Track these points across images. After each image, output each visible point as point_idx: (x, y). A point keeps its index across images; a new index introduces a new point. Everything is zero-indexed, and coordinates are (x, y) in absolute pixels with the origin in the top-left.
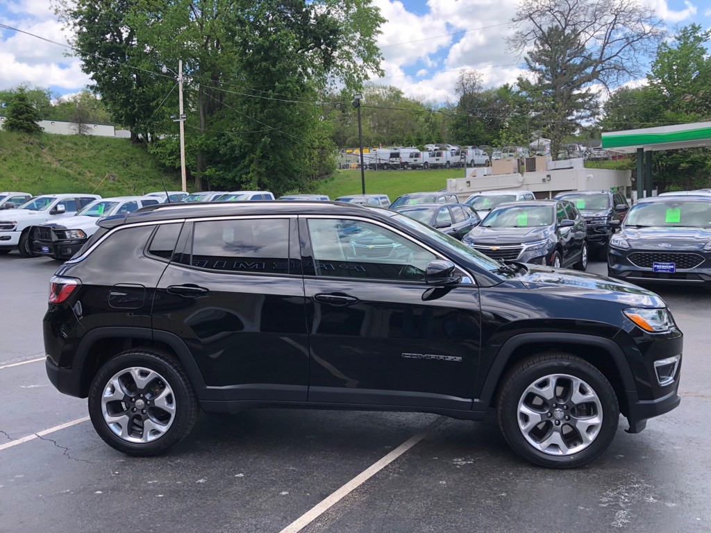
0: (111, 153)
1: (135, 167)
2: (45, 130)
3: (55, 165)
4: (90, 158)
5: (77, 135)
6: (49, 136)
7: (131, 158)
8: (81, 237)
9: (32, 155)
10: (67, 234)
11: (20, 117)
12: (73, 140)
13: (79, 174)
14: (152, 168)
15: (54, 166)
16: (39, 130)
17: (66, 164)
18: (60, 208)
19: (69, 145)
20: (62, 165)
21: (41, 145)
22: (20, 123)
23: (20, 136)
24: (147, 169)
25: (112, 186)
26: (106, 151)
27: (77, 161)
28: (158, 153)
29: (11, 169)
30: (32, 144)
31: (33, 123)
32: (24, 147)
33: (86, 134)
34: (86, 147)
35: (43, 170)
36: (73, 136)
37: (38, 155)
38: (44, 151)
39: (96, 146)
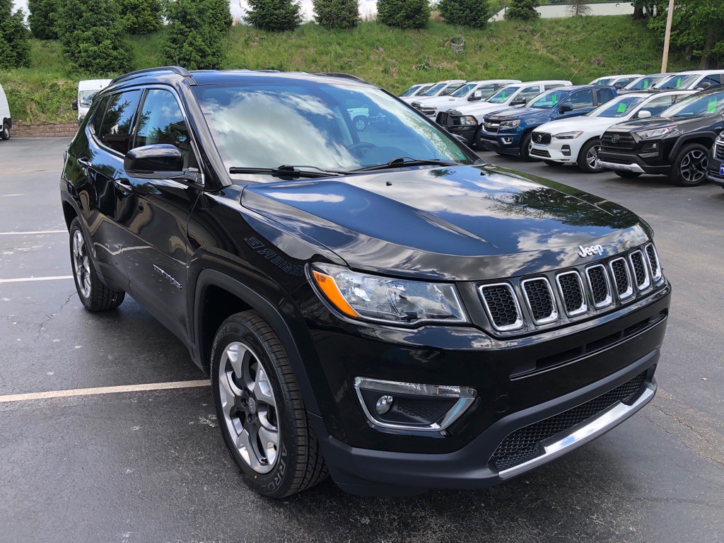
0: (604, 34)
1: (628, 48)
2: (542, 16)
3: (542, 52)
4: (579, 42)
5: (573, 17)
6: (543, 22)
7: (627, 38)
8: (473, 123)
9: (523, 42)
10: (462, 120)
11: (519, 5)
12: (567, 24)
13: (564, 60)
14: (649, 48)
15: (540, 53)
16: (536, 15)
17: (553, 50)
18: (478, 94)
19: (561, 29)
20: (548, 51)
21: (533, 32)
22: (519, 11)
23: (517, 24)
24: (642, 50)
25: (594, 71)
26: (599, 33)
27: (564, 47)
28: (658, 29)
29: (500, 59)
30: (526, 31)
31: (531, 9)
32: (517, 36)
33: (583, 15)
34: (579, 29)
35: (529, 57)
36: (569, 18)
37: (528, 43)
38: (535, 38)
39: (590, 28)
